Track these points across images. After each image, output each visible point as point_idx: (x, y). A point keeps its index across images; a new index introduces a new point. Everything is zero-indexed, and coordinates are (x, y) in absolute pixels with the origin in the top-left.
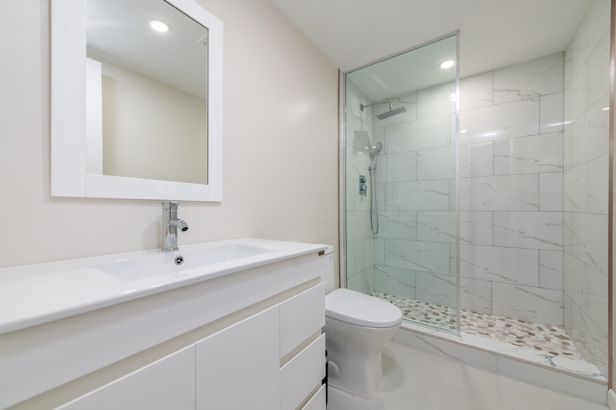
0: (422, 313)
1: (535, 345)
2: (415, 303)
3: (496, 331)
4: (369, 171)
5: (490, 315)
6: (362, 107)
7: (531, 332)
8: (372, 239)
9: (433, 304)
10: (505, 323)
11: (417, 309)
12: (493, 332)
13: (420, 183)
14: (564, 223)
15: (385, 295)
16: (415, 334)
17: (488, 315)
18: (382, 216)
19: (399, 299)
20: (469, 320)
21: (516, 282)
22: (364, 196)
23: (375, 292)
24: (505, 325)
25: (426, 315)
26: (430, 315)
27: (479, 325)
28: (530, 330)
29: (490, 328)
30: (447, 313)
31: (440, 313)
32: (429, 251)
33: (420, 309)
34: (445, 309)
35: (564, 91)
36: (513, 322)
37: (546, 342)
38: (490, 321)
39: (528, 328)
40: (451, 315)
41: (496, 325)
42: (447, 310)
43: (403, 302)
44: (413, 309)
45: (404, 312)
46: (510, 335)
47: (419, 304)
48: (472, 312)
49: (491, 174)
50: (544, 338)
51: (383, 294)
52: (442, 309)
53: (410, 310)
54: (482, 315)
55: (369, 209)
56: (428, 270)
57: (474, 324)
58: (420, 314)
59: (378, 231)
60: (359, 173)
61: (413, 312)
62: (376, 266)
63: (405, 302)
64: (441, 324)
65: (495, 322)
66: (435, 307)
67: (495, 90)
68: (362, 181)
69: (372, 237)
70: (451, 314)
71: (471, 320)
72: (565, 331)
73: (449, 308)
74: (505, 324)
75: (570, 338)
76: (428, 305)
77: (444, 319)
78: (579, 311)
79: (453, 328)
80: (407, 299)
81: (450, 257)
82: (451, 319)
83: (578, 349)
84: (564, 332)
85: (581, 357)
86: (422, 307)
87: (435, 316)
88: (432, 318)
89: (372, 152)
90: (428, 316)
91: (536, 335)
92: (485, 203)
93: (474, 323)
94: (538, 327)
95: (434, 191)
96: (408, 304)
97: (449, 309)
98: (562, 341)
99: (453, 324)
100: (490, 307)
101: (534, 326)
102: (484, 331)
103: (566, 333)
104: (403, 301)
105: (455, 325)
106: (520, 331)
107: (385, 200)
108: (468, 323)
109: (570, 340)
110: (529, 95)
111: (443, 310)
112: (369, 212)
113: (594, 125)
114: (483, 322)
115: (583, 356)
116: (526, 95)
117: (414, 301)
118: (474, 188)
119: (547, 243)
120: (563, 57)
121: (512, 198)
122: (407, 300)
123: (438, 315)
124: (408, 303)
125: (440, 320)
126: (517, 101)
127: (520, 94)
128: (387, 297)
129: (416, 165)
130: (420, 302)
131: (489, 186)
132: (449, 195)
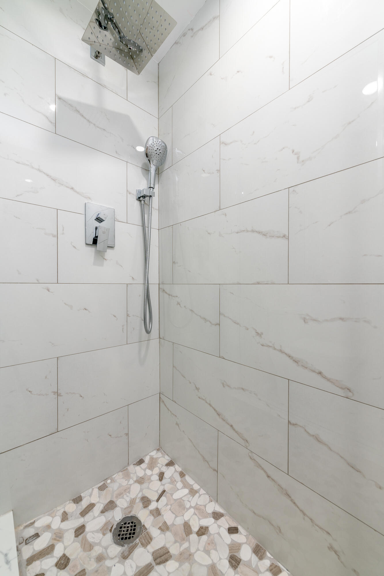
13: (226, 215)
15: (170, 463)
18: (169, 295)
107: (173, 263)
129: (219, 171)
132: (286, 237)
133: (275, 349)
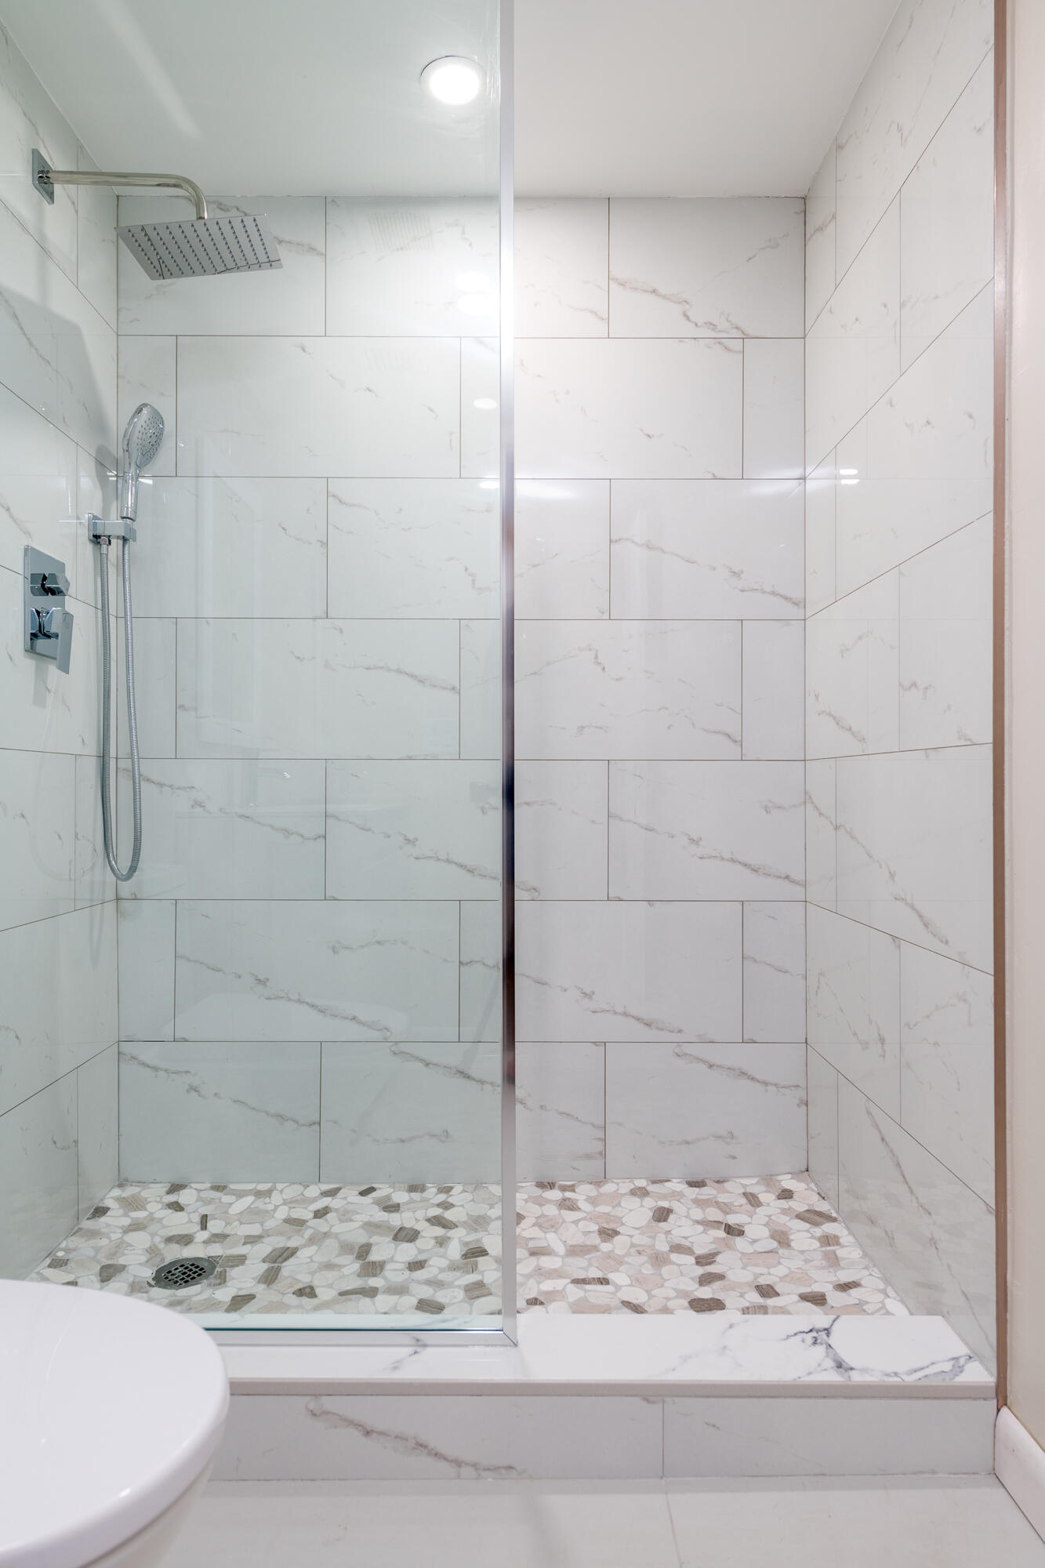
0: (346, 1248)
1: (757, 1276)
2: (314, 1200)
3: (628, 1254)
4: (90, 547)
5: (598, 1184)
6: (44, 178)
7: (732, 1220)
8: (110, 907)
9: (392, 1185)
10: (650, 1203)
11: (325, 1230)
12: (620, 1262)
13: (341, 631)
14: (807, 798)
15: (175, 1188)
16: (312, 1406)
17: (592, 1187)
18: (161, 785)
19: (240, 1195)
20: (534, 1225)
21: (680, 1031)
22: (53, 669)
23: (121, 1186)
24: (651, 1214)
25: (363, 1251)
26: (383, 1249)
27: (570, 1242)
28: (726, 1213)
29: (605, 1247)
30: (449, 1215)
31: (421, 1225)
32: (379, 943)
33: (335, 1230)
34: (442, 1197)
35: (804, 338)
36: (674, 1192)
37: (781, 1251)
38: (603, 1209)
39: (717, 1204)
40: (465, 1224)
41: (623, 1224)
42: (450, 1200)
43: (262, 1207)
44: (308, 1233)
45: (266, 1266)
46: (674, 1257)
47: (333, 1202)
48: (541, 1185)
49: (603, 613)
50: (772, 1237)
51: (161, 1189)
52: (428, 1200)
53: (292, 1244)
54: (574, 1191)
55: (92, 748)
56: (375, 1035)
57: (552, 1245)
58: (339, 1255)
59: (140, 865)
60: (28, 534)
61: (303, 1255)
62: (126, 1048)
63: (270, 1207)
64: (429, 1282)
65: (618, 1212)
66: (400, 1197)
67: (615, 280)
68: (46, 586)
69: (111, 895)
70: (465, 1218)
71: (540, 1227)
72: (816, 1189)
73: (458, 1188)
74: (650, 1209)
75: (834, 1215)
76: (374, 1195)
77: (441, 1250)
78: (869, 1113)
79: (477, 1293)
80: (279, 1186)
81: (461, 963)
82: (466, 1244)
83: (865, 1255)
84: (812, 1190)
85: (882, 1286)
86: (346, 1212)
87: (405, 1246)
88: (392, 1260)
89: (113, 450)
90: (374, 1256)
91: (747, 1233)
92: (583, 727)
93: (553, 1240)
94: (744, 1194)
95: (399, 671)
96: (282, 1213)
97: (457, 1196)
98: (818, 1231)
99: (474, 1269)
100: (599, 1146)
101: (732, 1193)
102: (590, 1265)
103: (819, 1194)
104: (260, 1204)
105: (482, 1273)
106: (700, 1228)
107: (178, 707)
108: (531, 1244)
109: (834, 1220)
110: (712, 326)
111: (433, 1205)
112: (91, 768)
113: (928, 423)
114: (581, 1224)
115: (886, 1281)
116: (706, 323)
117: (313, 1191)
118: (548, 663)
119: (764, 874)
120: (803, 213)
121: (666, 708)
122: (281, 1191)
123: (411, 1235)
124: (286, 1208)
125: (425, 1261)
126: (681, 339)
127: (689, 314)
128: (181, 1201)
129: (325, 544)
130: (339, 1189)
131: (596, 657)
132: (456, 690)
133: (439, 860)
